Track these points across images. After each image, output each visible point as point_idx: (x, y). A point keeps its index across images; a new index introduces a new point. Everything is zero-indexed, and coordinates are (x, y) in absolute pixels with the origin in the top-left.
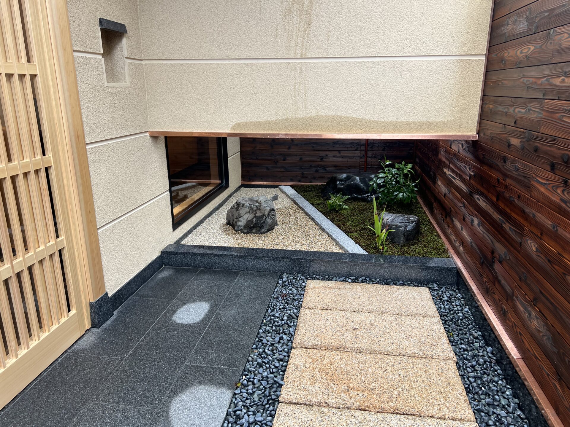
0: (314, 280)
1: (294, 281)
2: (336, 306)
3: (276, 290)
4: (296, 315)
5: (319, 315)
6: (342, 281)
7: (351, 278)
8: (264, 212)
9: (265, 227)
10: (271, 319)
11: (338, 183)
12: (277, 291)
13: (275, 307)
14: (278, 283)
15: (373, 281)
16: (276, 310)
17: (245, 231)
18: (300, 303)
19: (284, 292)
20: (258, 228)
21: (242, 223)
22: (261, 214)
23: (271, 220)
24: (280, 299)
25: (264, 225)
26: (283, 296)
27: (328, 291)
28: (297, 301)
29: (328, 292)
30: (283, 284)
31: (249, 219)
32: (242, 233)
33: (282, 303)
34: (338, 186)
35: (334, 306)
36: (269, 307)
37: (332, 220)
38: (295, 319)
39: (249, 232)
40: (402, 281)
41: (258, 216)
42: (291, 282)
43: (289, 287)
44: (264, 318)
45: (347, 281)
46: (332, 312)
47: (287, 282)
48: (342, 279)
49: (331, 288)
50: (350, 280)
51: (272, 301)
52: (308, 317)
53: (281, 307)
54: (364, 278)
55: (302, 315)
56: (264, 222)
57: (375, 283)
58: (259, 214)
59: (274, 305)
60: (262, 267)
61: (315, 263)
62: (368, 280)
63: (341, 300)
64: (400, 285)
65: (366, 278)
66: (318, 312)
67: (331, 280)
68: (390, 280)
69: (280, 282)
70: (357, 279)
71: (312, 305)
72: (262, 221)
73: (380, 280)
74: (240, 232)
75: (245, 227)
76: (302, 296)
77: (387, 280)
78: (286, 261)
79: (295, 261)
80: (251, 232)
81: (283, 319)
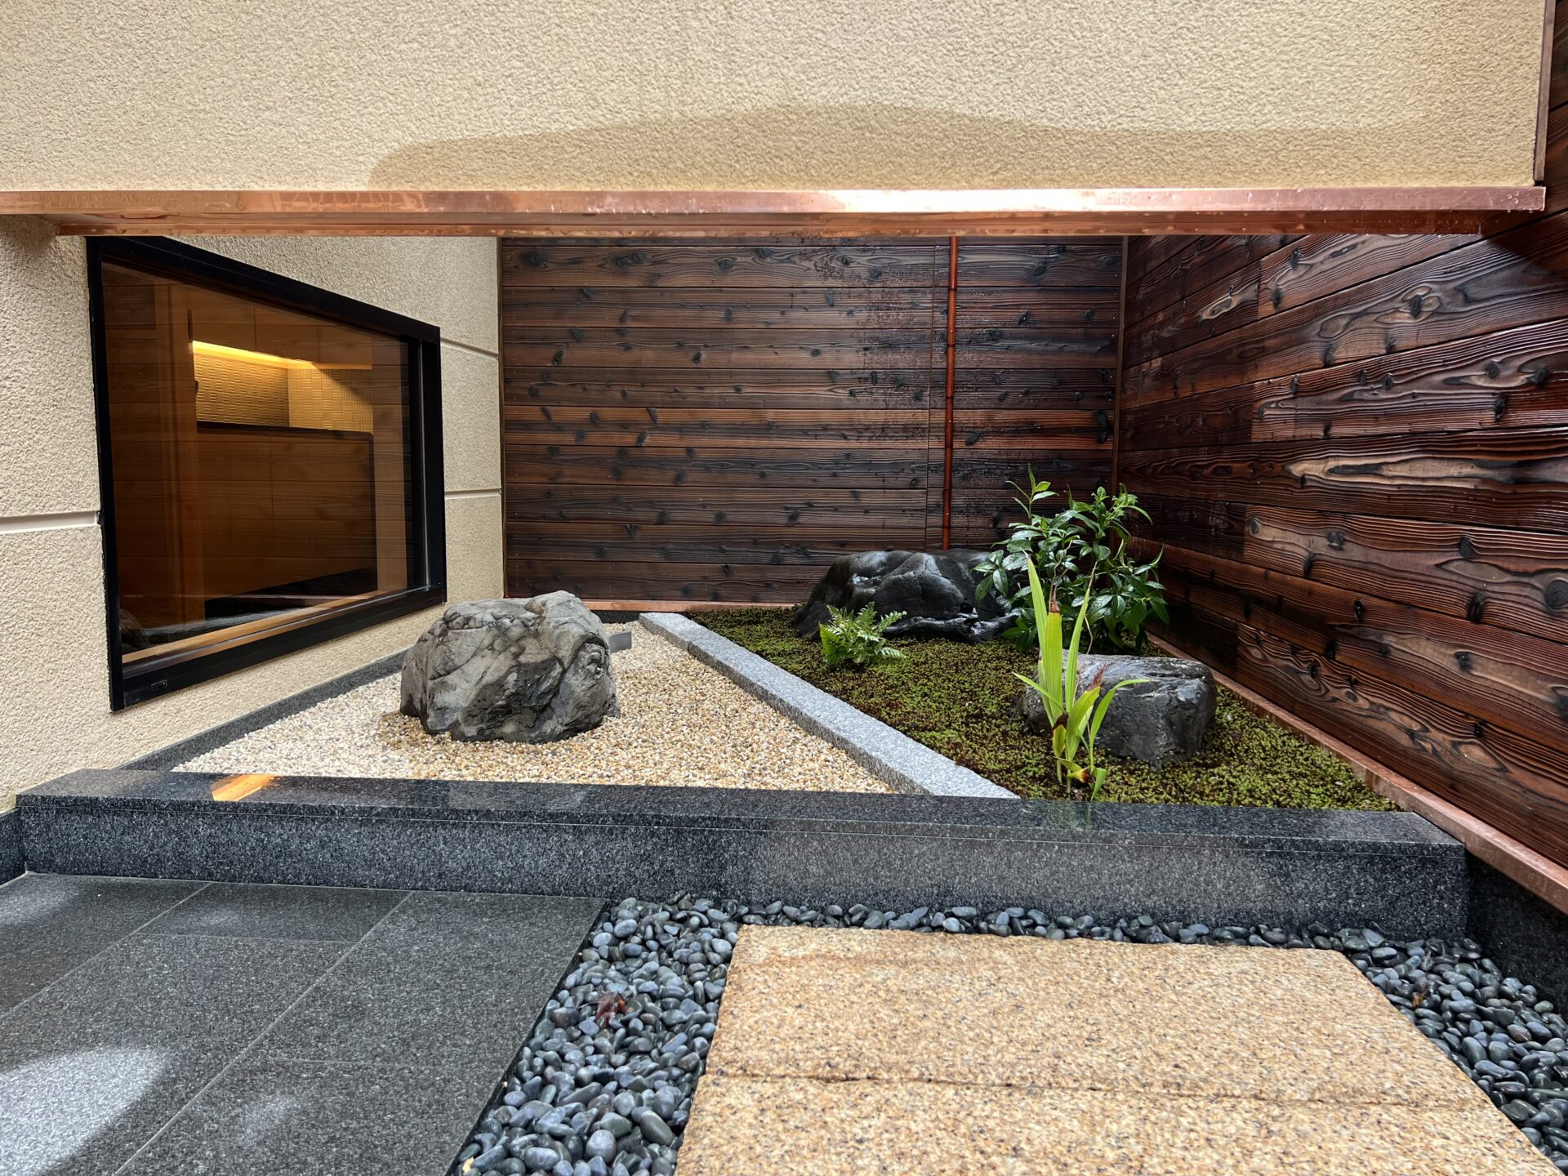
0: (776, 923)
1: (673, 930)
2: (903, 1058)
3: (571, 980)
4: (666, 1119)
5: (807, 1117)
6: (913, 929)
7: (955, 910)
8: (558, 647)
9: (559, 711)
10: (509, 1153)
11: (856, 580)
12: (577, 985)
13: (549, 1070)
14: (588, 944)
15: (1062, 926)
16: (552, 1090)
17: (471, 731)
18: (699, 1041)
19: (616, 988)
20: (528, 717)
21: (459, 694)
22: (545, 656)
23: (588, 683)
24: (589, 1025)
25: (556, 701)
26: (607, 1008)
27: (850, 976)
28: (682, 1037)
29: (848, 979)
30: (617, 951)
31: (488, 679)
32: (454, 738)
33: (597, 1051)
34: (858, 590)
35: (892, 1058)
36: (513, 1072)
37: (844, 695)
38: (661, 1143)
39: (485, 737)
40: (1205, 922)
41: (526, 665)
42: (654, 938)
43: (645, 961)
44: (470, 1141)
45: (940, 928)
46: (884, 1092)
47: (637, 939)
48: (912, 918)
49: (860, 961)
50: (952, 924)
51: (539, 1038)
52: (744, 1132)
53: (584, 1072)
54: (1018, 912)
55: (709, 1120)
56: (555, 691)
57: (1074, 932)
58: (533, 654)
59: (546, 1063)
60: (518, 868)
61: (779, 839)
62: (1039, 919)
63: (927, 1024)
64: (1199, 938)
65: (1027, 909)
66: (799, 1096)
67: (860, 924)
68: (1145, 920)
69: (602, 938)
70: (983, 916)
71: (764, 1054)
72: (545, 685)
73: (1097, 922)
74: (447, 734)
75: (470, 715)
76: (711, 1005)
77: (1130, 919)
78: (635, 836)
79: (680, 828)
80: (498, 732)
81: (584, 1144)
